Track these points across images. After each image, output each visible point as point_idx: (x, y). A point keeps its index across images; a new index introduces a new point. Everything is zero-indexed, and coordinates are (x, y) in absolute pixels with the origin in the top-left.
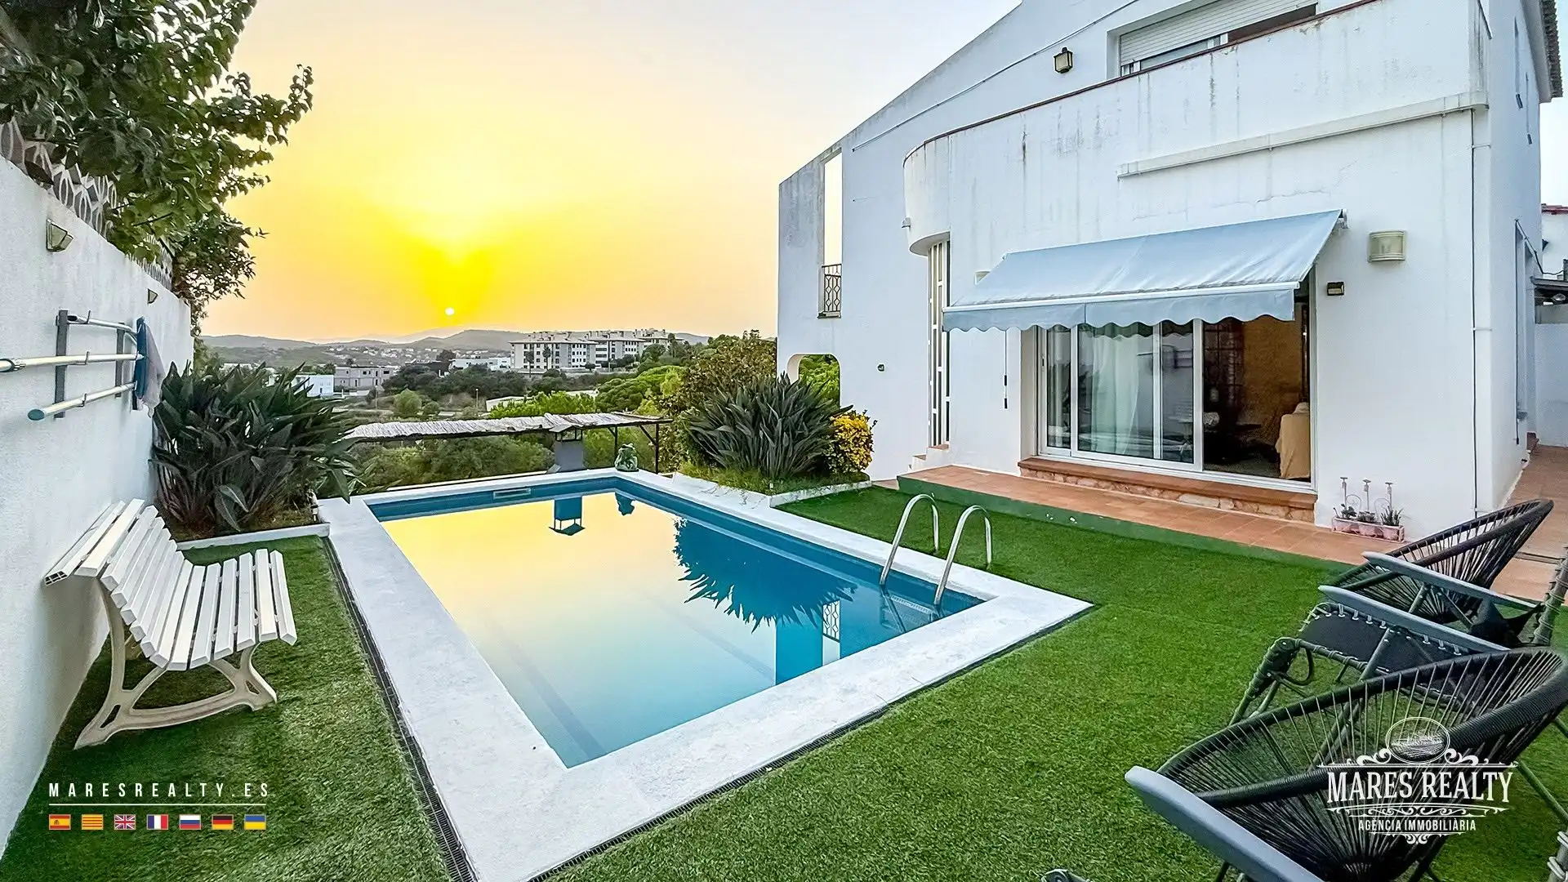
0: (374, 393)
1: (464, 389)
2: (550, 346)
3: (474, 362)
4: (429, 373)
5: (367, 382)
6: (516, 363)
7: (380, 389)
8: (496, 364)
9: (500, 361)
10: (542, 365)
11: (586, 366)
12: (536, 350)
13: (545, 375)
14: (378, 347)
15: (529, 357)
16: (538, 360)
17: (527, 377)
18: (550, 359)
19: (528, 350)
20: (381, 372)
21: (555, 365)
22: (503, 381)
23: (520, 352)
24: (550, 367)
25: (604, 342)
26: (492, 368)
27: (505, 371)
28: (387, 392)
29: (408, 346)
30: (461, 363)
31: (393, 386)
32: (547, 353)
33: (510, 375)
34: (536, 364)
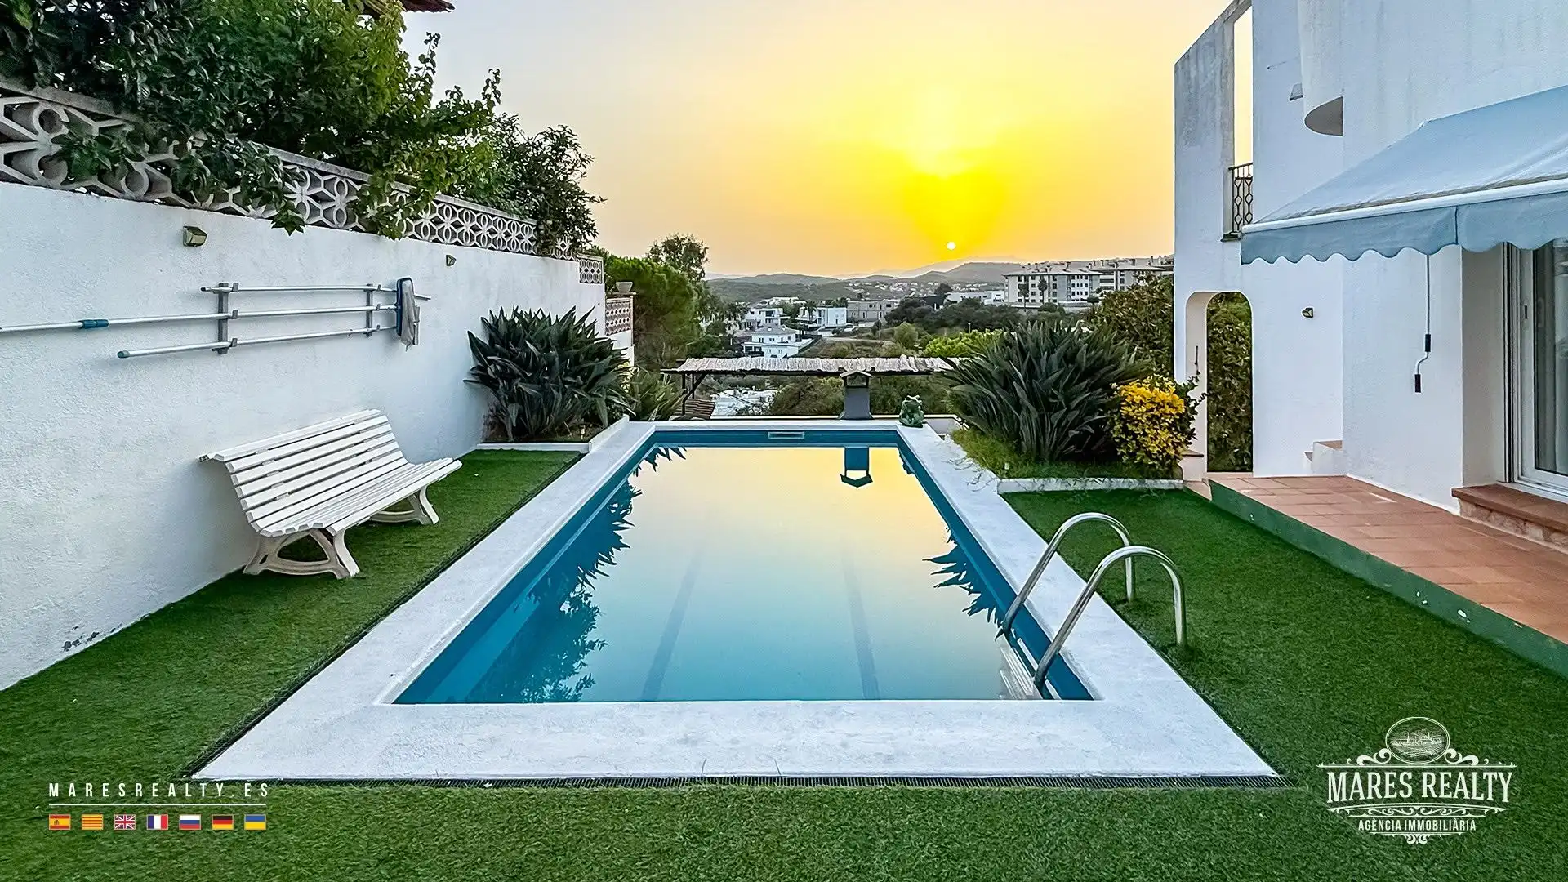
0: (878, 324)
1: (958, 322)
2: (1046, 278)
3: (967, 296)
4: (925, 307)
5: (873, 314)
6: (1009, 296)
7: (883, 321)
8: (990, 298)
9: (994, 294)
10: (1037, 299)
11: (1088, 300)
12: (1031, 282)
13: (1040, 310)
14: (887, 282)
15: (1024, 290)
16: (1033, 294)
17: (1021, 312)
18: (1046, 292)
19: (1023, 283)
20: (884, 306)
21: (1052, 298)
22: (996, 315)
23: (1014, 284)
24: (1046, 301)
25: (1110, 273)
26: (986, 302)
27: (997, 304)
28: (889, 324)
29: (914, 280)
30: (955, 297)
31: (895, 318)
32: (1043, 286)
33: (1003, 309)
34: (1031, 298)
